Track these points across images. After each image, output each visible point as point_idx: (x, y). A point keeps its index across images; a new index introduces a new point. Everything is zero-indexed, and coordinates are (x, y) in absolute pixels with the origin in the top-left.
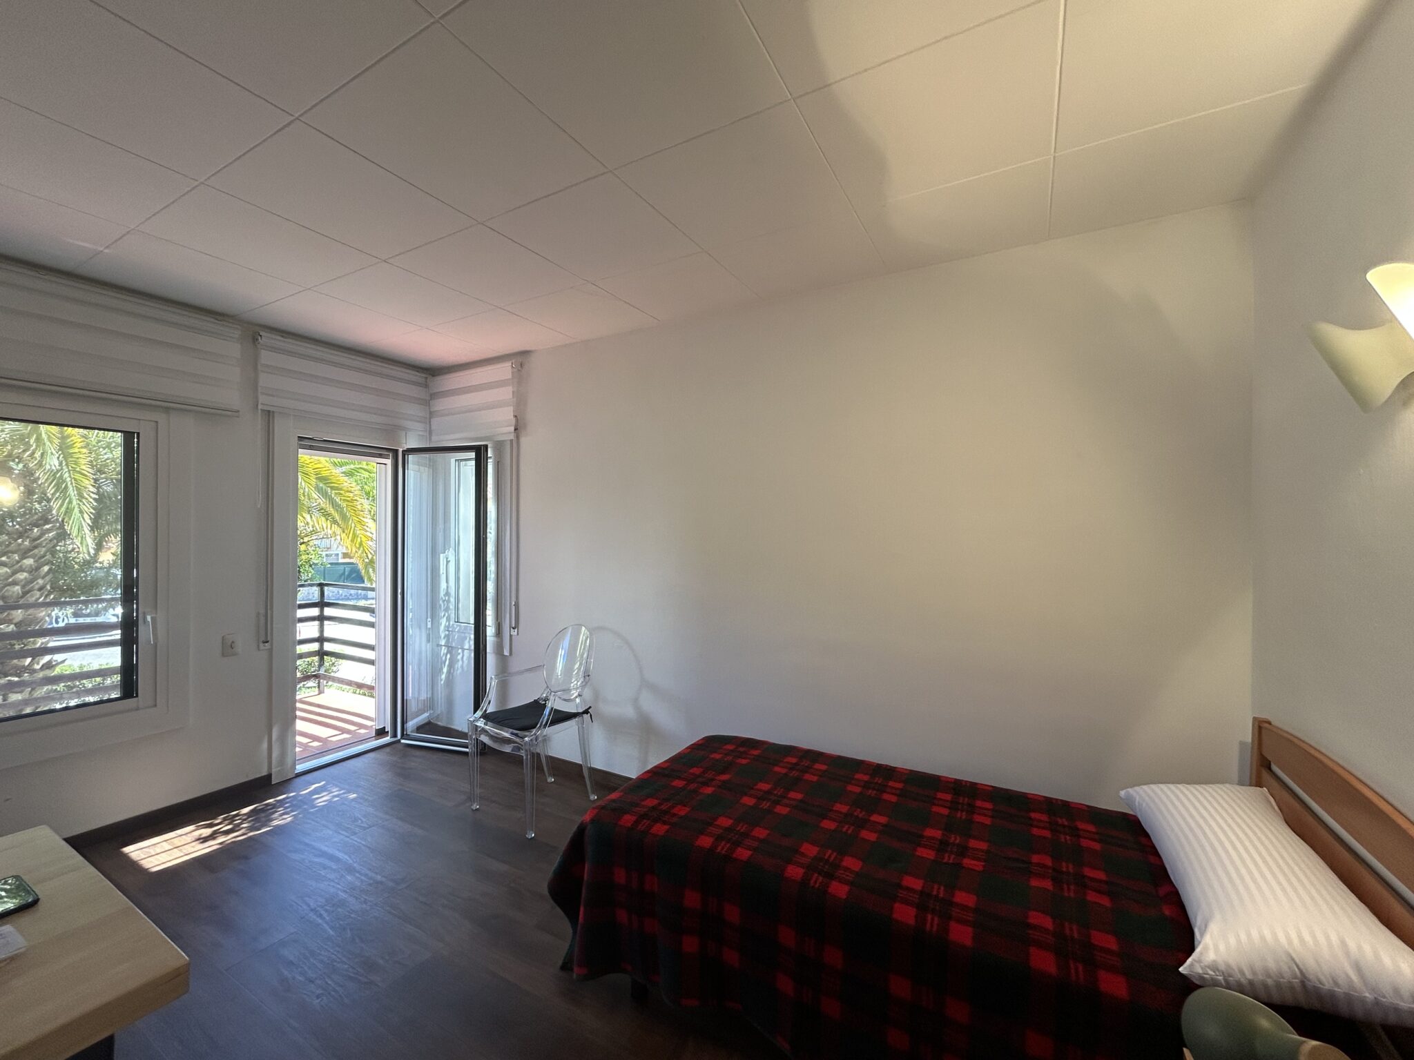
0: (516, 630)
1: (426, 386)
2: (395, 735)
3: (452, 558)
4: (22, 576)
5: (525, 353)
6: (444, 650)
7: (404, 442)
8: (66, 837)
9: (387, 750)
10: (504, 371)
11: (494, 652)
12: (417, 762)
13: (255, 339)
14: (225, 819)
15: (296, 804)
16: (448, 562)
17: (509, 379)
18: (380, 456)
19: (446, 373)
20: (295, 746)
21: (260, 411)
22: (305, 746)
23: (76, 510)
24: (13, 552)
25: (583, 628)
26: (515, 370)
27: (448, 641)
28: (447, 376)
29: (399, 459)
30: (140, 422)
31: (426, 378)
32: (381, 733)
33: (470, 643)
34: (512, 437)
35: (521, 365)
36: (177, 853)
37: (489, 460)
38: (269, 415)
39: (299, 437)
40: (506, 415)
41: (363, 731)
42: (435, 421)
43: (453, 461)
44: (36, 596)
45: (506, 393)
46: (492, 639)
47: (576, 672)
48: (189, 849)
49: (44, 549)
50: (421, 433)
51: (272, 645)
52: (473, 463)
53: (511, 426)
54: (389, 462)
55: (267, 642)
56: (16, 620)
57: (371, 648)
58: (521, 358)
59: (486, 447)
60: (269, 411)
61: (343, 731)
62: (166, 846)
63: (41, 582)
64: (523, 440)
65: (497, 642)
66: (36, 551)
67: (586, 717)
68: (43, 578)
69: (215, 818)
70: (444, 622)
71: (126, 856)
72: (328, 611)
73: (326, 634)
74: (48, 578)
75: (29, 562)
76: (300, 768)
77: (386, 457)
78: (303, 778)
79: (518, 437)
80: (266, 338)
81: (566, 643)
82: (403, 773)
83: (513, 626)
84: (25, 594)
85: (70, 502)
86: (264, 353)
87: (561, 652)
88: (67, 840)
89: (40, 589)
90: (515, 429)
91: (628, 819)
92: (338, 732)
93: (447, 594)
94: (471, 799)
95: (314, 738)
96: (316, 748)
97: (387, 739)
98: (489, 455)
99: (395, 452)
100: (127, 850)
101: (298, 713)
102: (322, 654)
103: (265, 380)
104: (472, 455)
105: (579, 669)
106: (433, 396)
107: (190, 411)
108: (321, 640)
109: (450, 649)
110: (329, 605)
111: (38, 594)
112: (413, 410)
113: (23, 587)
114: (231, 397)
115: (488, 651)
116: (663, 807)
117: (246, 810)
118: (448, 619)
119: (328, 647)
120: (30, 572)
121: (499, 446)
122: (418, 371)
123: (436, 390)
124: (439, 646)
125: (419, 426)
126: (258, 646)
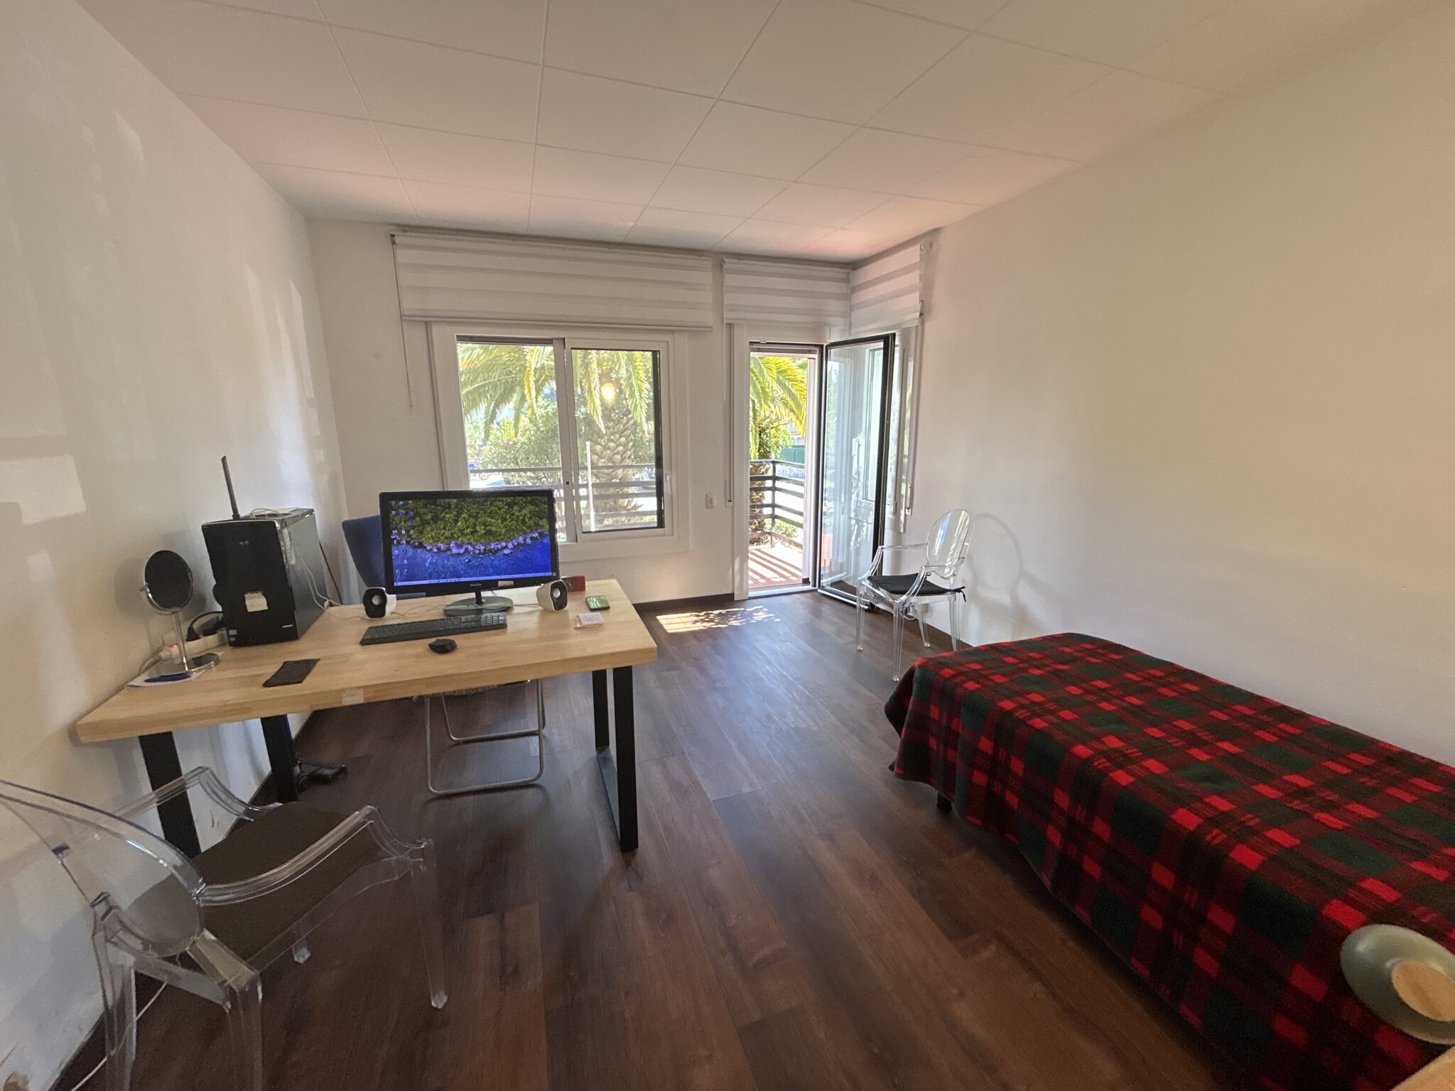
0: (910, 510)
1: (847, 280)
2: (815, 586)
3: (863, 442)
4: (621, 448)
5: (935, 232)
6: (853, 522)
7: (828, 337)
8: (634, 603)
9: (808, 594)
10: (912, 255)
11: (891, 528)
12: (827, 608)
13: (721, 265)
14: (705, 614)
15: (744, 615)
16: (859, 445)
17: (917, 263)
18: (810, 352)
19: (865, 265)
20: (748, 579)
21: (724, 325)
22: (756, 582)
23: (639, 406)
24: (616, 433)
25: (963, 512)
26: (924, 252)
27: (856, 515)
28: (864, 269)
29: (823, 352)
30: (659, 342)
31: (848, 273)
32: (806, 581)
33: (871, 519)
34: (916, 323)
35: (931, 245)
36: (682, 625)
37: (896, 349)
38: (730, 326)
39: (750, 342)
40: (912, 302)
41: (794, 578)
42: (854, 314)
43: (867, 351)
44: (628, 462)
45: (914, 278)
46: (891, 516)
47: (952, 552)
48: (688, 625)
49: (629, 431)
50: (842, 327)
51: (733, 503)
52: (882, 351)
53: (915, 312)
54: (816, 356)
55: (731, 501)
56: (619, 477)
57: (801, 514)
58: (929, 239)
59: (894, 335)
60: (731, 324)
61: (782, 575)
62: (678, 621)
63: (629, 452)
64: (927, 325)
65: (895, 520)
66: (626, 433)
67: (959, 595)
68: (630, 450)
69: (701, 612)
70: (854, 497)
71: (657, 620)
72: (778, 484)
73: (777, 502)
74: (632, 451)
75: (623, 439)
76: (751, 594)
77: (813, 352)
78: (753, 601)
79: (923, 323)
80: (729, 263)
81: (946, 523)
82: (816, 613)
83: (908, 506)
84: (622, 460)
85: (636, 401)
86: (727, 276)
87: (941, 532)
88: (634, 605)
89: (629, 457)
90: (921, 315)
91: (948, 672)
92: (778, 576)
93: (858, 473)
94: (857, 642)
95: (762, 576)
96: (763, 584)
97: (809, 587)
98: (897, 343)
99: (822, 346)
100: (658, 617)
101: (750, 555)
102: (774, 517)
103: (729, 299)
104: (881, 344)
105: (955, 549)
106: (854, 290)
107: (683, 331)
108: (773, 506)
109: (858, 522)
110: (779, 479)
111: (628, 460)
112: (835, 306)
113: (621, 456)
114: (707, 317)
115: (886, 526)
116: (984, 673)
117: (717, 612)
118: (858, 495)
119: (778, 512)
120: (624, 446)
121: (906, 333)
122: (841, 268)
123: (855, 284)
124: (850, 518)
125: (840, 321)
126: (726, 503)
